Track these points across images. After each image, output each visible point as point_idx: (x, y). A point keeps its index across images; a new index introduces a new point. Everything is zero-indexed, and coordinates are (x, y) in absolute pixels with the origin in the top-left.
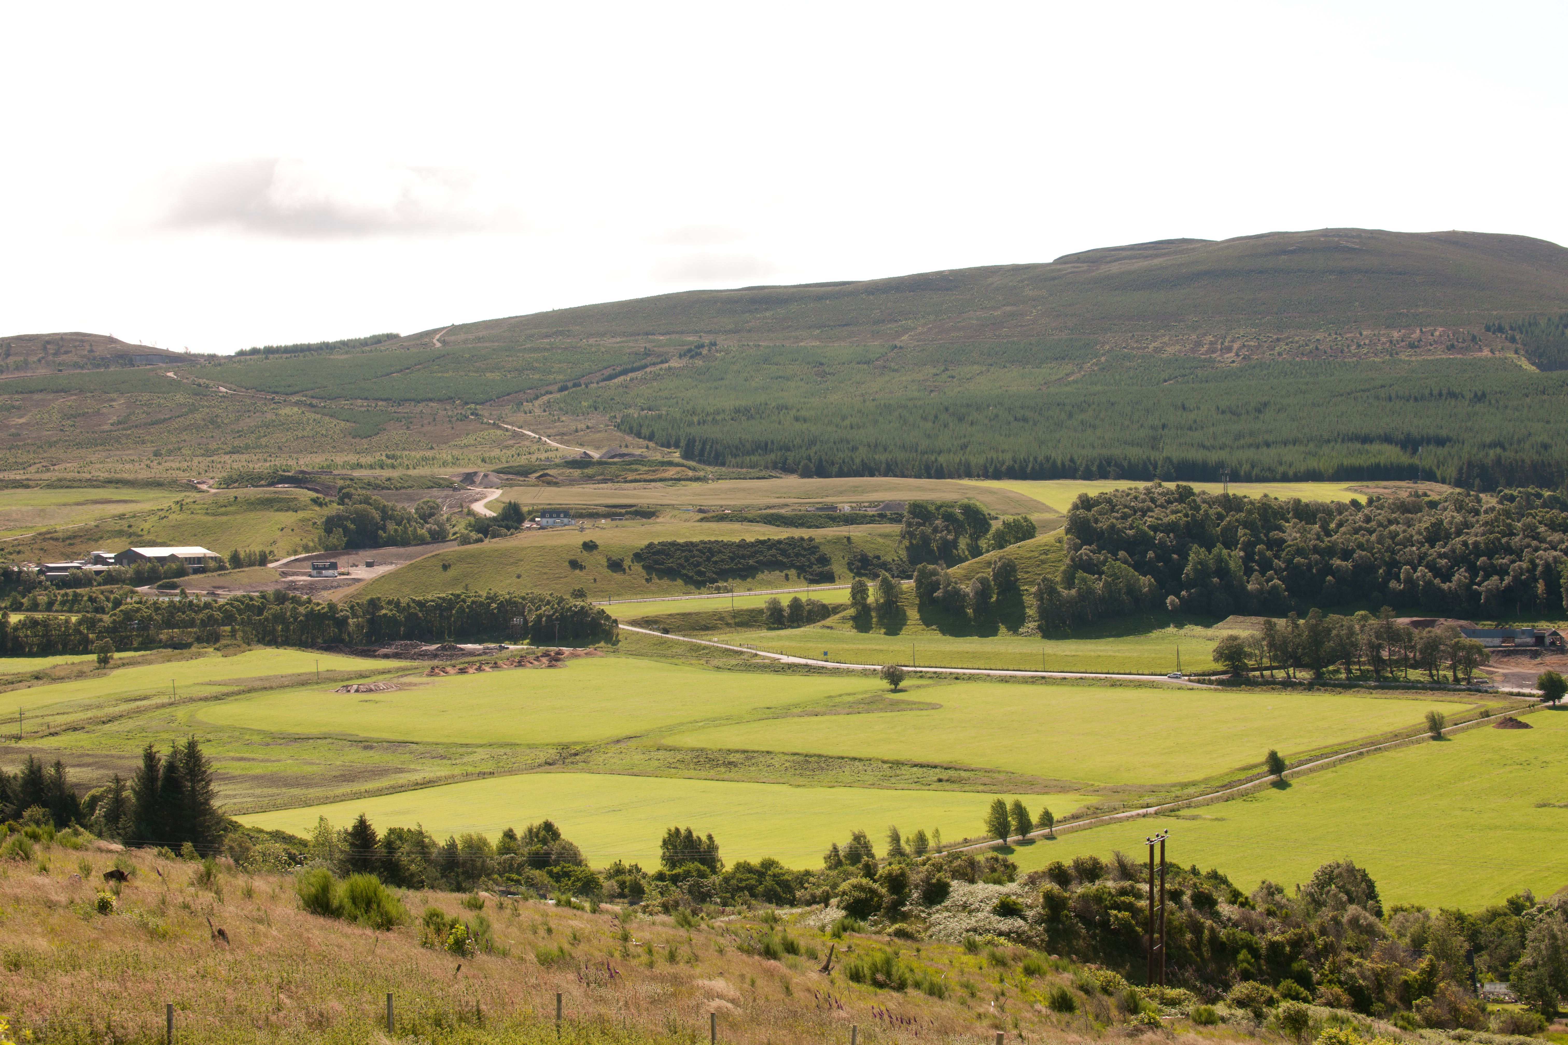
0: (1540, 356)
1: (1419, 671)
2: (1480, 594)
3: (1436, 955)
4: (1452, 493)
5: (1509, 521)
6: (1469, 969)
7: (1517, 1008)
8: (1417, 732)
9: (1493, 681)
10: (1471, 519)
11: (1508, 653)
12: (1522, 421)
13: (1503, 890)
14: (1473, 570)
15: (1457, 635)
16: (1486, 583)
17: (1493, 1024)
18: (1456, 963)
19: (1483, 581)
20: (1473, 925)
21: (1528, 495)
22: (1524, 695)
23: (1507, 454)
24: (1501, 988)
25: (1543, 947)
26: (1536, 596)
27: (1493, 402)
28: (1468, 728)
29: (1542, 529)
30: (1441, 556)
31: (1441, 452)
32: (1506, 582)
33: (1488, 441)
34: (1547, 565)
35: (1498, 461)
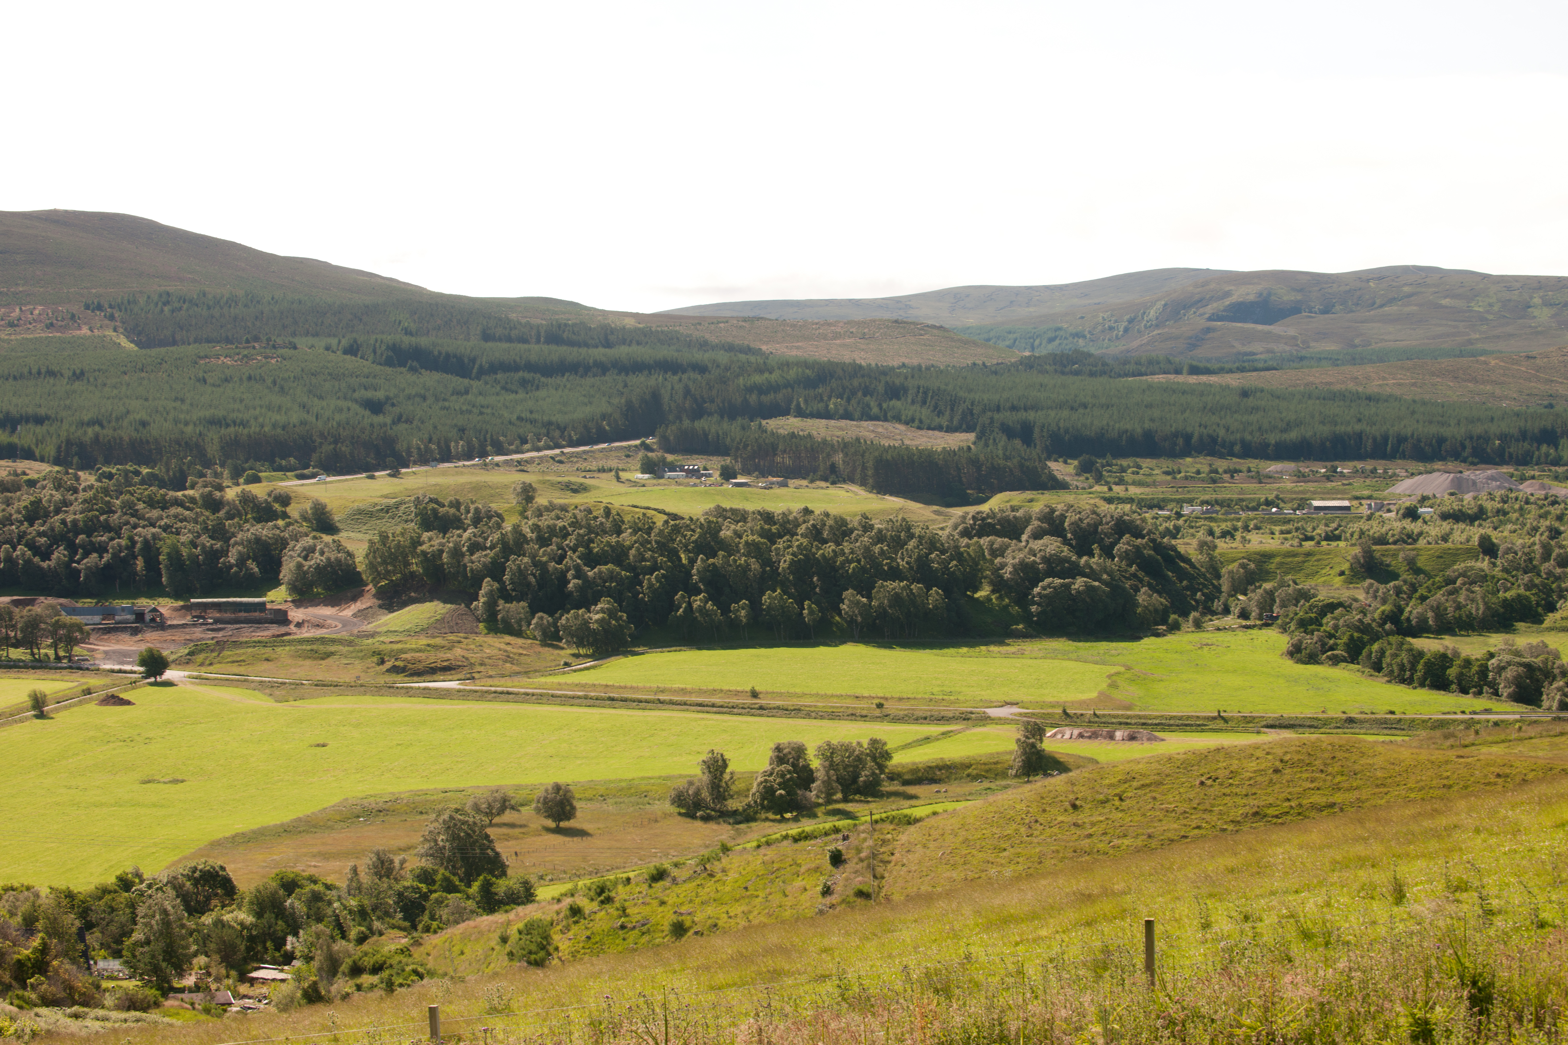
0: (139, 334)
1: (21, 650)
2: (79, 571)
3: (47, 933)
4: (51, 472)
5: (108, 499)
6: (81, 947)
7: (131, 984)
8: (21, 710)
9: (95, 659)
10: (70, 497)
11: (108, 631)
12: (120, 399)
13: (111, 867)
14: (72, 548)
15: (58, 614)
16: (85, 561)
17: (109, 1001)
18: (68, 941)
19: (82, 559)
20: (83, 902)
21: (127, 472)
22: (125, 672)
23: (105, 431)
24: (115, 965)
25: (153, 922)
26: (135, 573)
27: (92, 380)
28: (70, 706)
29: (141, 506)
30: (40, 534)
31: (39, 430)
32: (105, 560)
33: (86, 419)
34: (146, 542)
35: (97, 438)
